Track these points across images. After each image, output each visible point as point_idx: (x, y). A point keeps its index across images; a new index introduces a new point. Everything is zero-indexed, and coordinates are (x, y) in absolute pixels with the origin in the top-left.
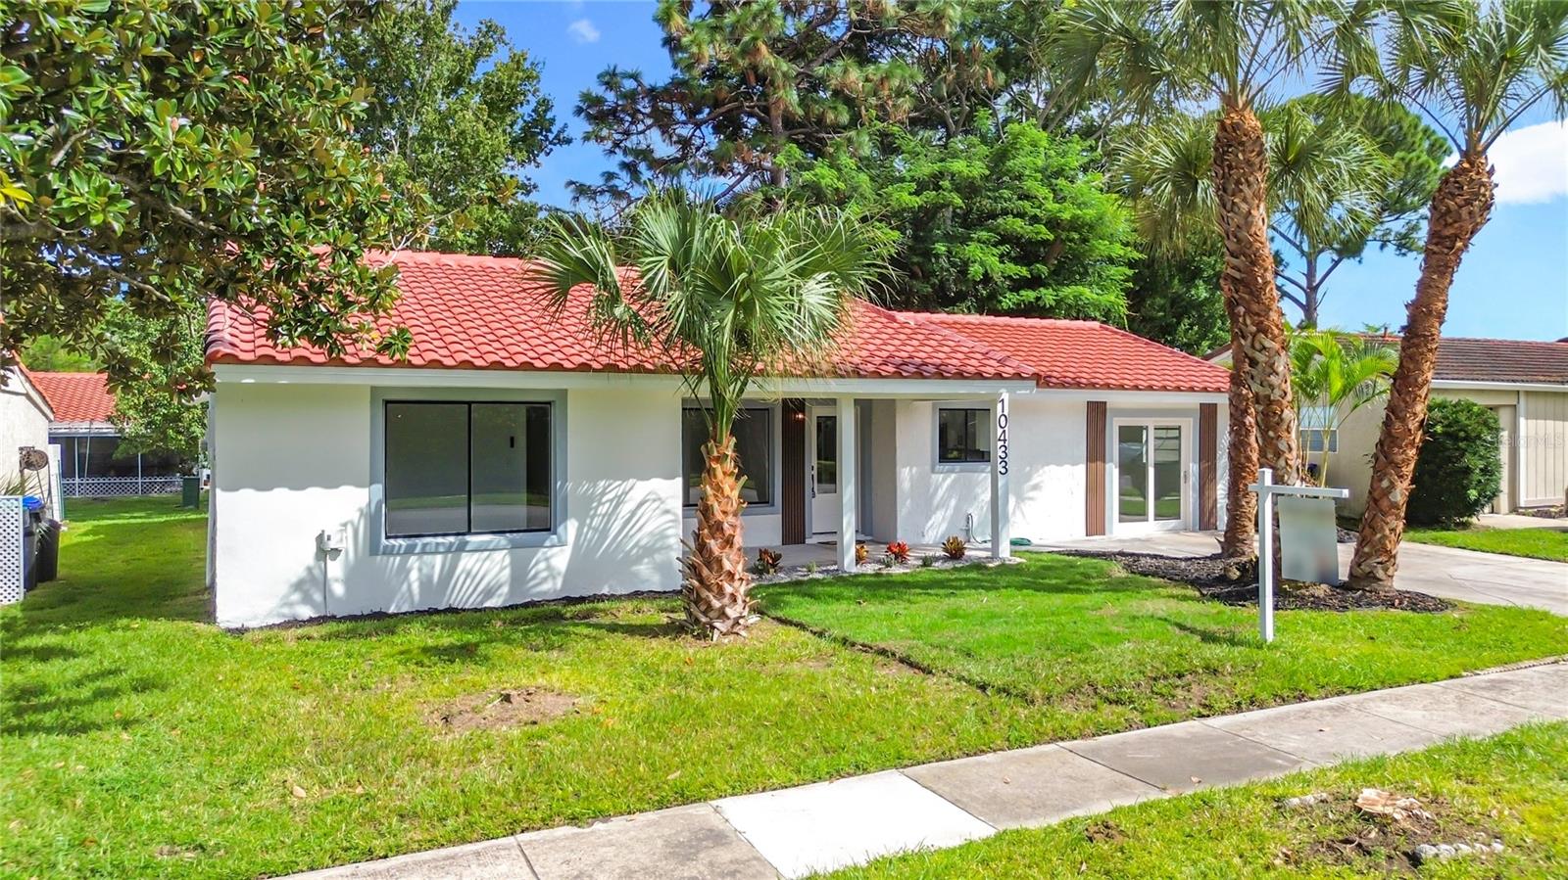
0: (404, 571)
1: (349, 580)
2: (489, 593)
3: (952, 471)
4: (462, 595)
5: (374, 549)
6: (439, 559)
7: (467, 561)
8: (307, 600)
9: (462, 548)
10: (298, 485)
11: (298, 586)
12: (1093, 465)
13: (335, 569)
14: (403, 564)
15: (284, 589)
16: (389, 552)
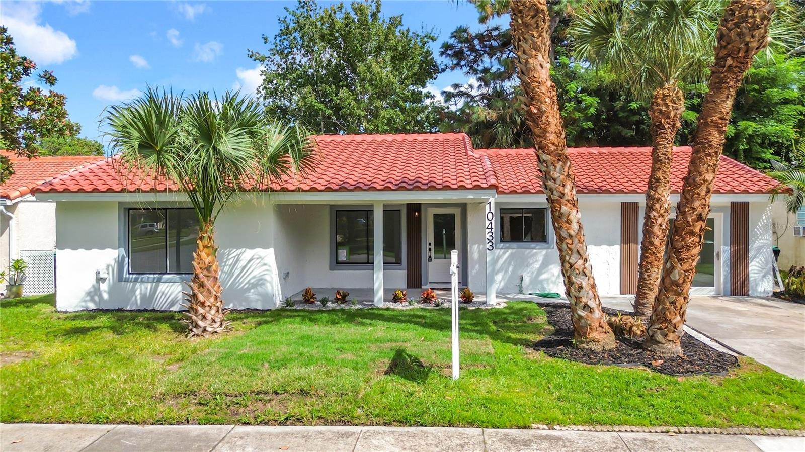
0: (133, 291)
1: (110, 293)
2: (173, 303)
3: (509, 248)
4: (160, 304)
5: (120, 278)
6: (149, 285)
7: (162, 287)
8: (92, 300)
9: (159, 280)
10: (88, 248)
11: (89, 294)
12: (627, 246)
13: (104, 287)
14: (134, 286)
15: (83, 294)
16: (127, 280)
